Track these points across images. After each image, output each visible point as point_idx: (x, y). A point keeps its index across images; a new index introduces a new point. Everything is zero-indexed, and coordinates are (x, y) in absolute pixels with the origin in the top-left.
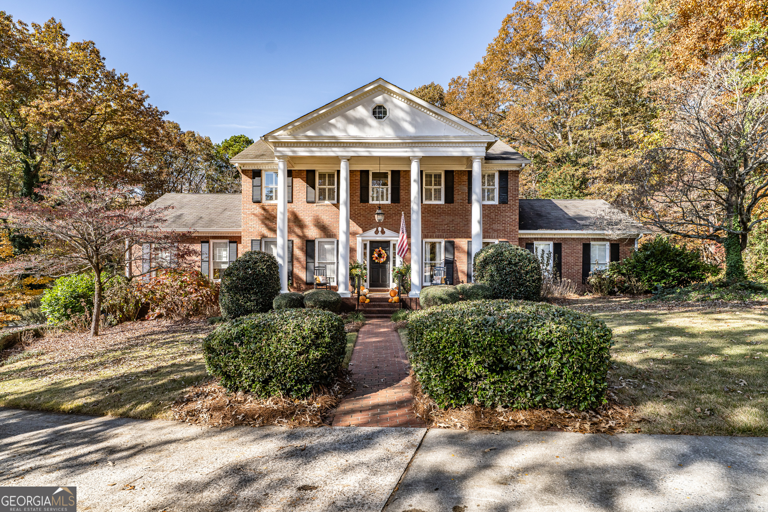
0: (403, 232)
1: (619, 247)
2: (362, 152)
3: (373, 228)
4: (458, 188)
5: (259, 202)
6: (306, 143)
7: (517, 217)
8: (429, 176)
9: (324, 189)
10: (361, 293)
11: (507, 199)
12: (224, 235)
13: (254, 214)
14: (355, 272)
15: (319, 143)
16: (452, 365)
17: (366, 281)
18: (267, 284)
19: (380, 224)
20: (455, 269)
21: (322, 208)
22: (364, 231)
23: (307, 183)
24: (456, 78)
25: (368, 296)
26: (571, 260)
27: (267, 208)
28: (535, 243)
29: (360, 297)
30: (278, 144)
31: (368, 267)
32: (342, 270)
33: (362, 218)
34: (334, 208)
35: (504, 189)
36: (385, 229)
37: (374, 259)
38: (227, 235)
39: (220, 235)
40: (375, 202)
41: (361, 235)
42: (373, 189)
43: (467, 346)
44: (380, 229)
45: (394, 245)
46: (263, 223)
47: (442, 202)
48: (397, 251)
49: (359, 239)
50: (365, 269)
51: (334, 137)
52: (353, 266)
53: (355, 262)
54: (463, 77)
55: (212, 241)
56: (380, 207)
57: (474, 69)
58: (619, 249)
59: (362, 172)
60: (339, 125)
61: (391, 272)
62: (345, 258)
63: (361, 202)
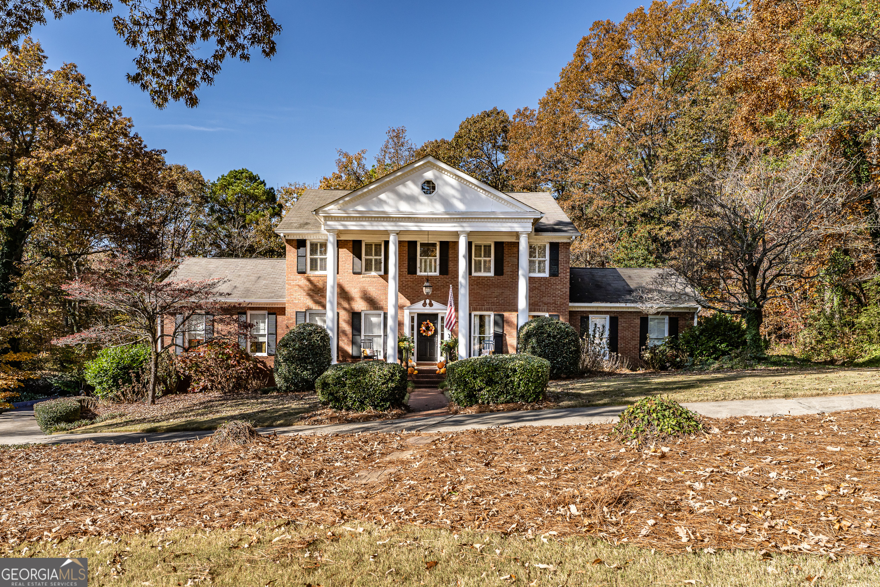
0: (451, 305)
1: (678, 321)
2: (412, 226)
3: (420, 300)
4: (507, 260)
5: (304, 273)
6: (356, 217)
7: (568, 290)
8: (478, 247)
9: (371, 260)
10: (409, 364)
11: (558, 271)
12: (263, 306)
13: (299, 285)
14: (402, 345)
15: (369, 217)
16: (468, 383)
17: (413, 354)
18: (321, 355)
19: (428, 296)
20: (504, 342)
21: (369, 279)
22: (412, 303)
23: (353, 254)
24: (522, 109)
25: (416, 368)
26: (628, 334)
27: (312, 279)
28: (590, 316)
29: (409, 369)
30: (328, 218)
31: (415, 340)
32: (391, 343)
33: (409, 290)
34: (382, 280)
35: (554, 261)
36: (433, 302)
37: (422, 332)
38: (266, 306)
39: (258, 306)
40: (423, 274)
41: (409, 308)
42: (421, 260)
43: (475, 373)
44: (428, 301)
45: (442, 318)
46: (309, 295)
47: (492, 274)
48: (445, 324)
49: (406, 312)
50: (413, 342)
51: (384, 212)
52: (402, 339)
53: (402, 335)
54: (531, 108)
55: (249, 313)
56: (428, 279)
57: (545, 96)
58: (678, 324)
59: (409, 242)
60: (390, 202)
61: (439, 345)
62: (393, 331)
63: (408, 274)
